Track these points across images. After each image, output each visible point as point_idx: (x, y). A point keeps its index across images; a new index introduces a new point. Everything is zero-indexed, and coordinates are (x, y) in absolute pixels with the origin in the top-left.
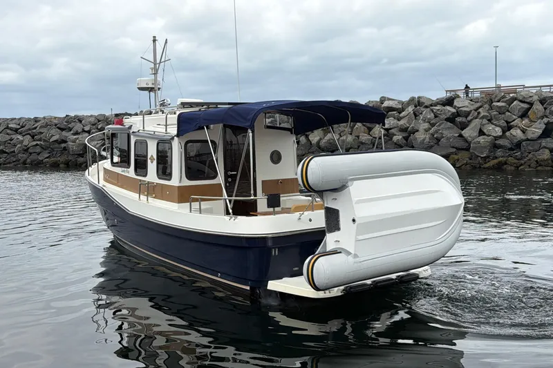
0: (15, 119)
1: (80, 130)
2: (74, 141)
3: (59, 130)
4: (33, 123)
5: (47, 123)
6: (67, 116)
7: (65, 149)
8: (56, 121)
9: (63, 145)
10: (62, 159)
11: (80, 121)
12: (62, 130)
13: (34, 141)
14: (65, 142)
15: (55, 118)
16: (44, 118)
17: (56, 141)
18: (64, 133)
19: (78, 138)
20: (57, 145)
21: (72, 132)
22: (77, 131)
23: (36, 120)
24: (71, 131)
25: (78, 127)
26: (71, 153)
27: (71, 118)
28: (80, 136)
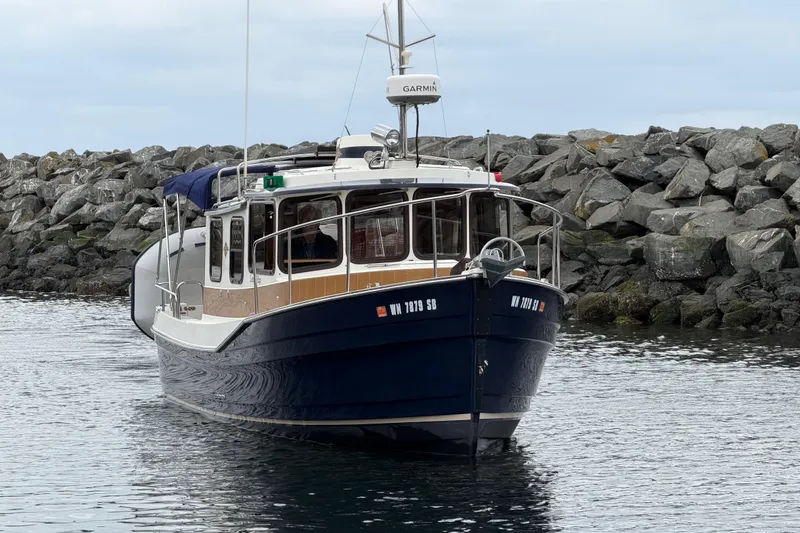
0: (469, 140)
1: (697, 186)
2: (673, 230)
3: (620, 186)
4: (530, 157)
5: (579, 157)
6: (653, 130)
7: (638, 258)
8: (611, 152)
9: (633, 243)
10: (625, 296)
11: (701, 152)
12: (632, 183)
13: (531, 223)
14: (640, 230)
15: (611, 138)
16: (572, 138)
17: (607, 227)
18: (640, 198)
19: (686, 219)
20: (609, 243)
21: (667, 193)
22: (687, 190)
23: (542, 146)
24: (663, 187)
25: (691, 174)
26: (659, 273)
27: (668, 138)
28: (694, 210)
